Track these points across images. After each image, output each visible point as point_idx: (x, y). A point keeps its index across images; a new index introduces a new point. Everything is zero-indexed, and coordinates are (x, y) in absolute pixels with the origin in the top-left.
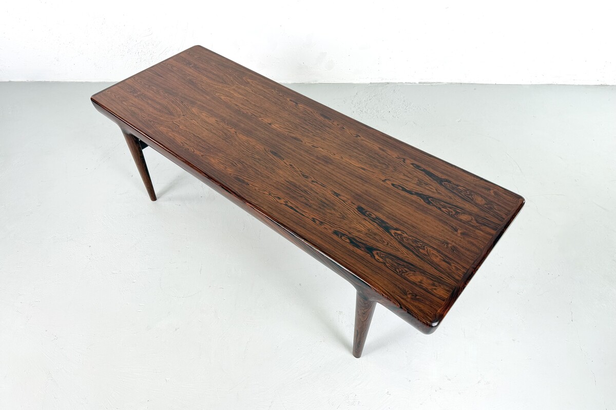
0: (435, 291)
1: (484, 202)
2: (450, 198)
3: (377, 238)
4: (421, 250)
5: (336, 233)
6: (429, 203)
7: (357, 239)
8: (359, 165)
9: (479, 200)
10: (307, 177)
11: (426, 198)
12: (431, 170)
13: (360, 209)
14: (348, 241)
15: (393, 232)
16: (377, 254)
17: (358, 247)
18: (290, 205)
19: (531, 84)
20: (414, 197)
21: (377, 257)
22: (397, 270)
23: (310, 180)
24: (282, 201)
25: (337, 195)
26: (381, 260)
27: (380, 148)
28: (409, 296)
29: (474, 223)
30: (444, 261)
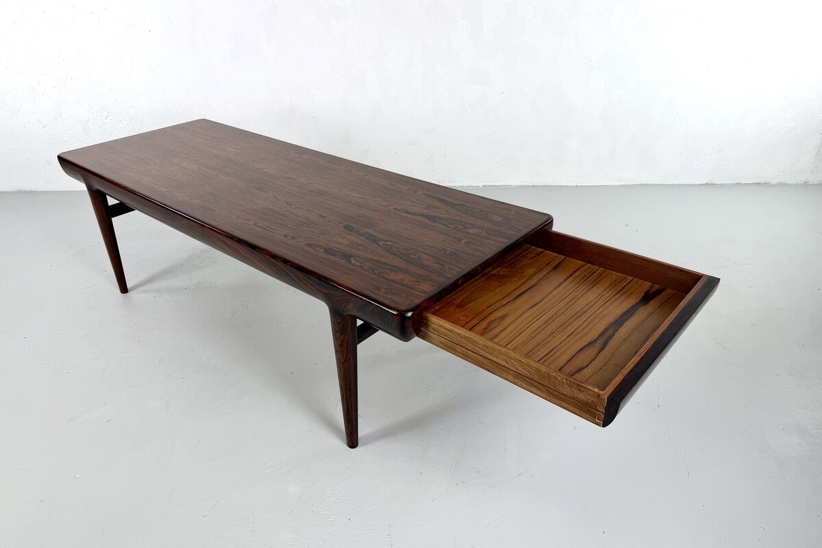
0: (417, 286)
1: (501, 219)
2: (462, 217)
3: (361, 248)
4: (411, 256)
5: (309, 245)
6: (434, 221)
7: (334, 249)
8: (360, 196)
9: (496, 218)
10: (291, 205)
11: (433, 219)
12: (445, 198)
13: (347, 227)
14: (322, 250)
15: (381, 243)
16: (356, 260)
17: (334, 255)
18: (260, 225)
19: (620, 184)
20: (418, 218)
21: (353, 262)
22: (376, 272)
23: (293, 207)
24: (251, 222)
25: (323, 217)
26: (358, 264)
27: (389, 184)
28: (383, 291)
29: (484, 234)
30: (437, 263)
